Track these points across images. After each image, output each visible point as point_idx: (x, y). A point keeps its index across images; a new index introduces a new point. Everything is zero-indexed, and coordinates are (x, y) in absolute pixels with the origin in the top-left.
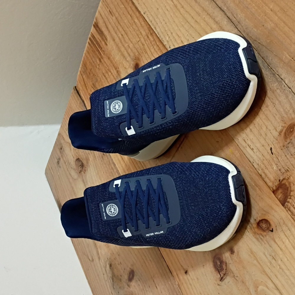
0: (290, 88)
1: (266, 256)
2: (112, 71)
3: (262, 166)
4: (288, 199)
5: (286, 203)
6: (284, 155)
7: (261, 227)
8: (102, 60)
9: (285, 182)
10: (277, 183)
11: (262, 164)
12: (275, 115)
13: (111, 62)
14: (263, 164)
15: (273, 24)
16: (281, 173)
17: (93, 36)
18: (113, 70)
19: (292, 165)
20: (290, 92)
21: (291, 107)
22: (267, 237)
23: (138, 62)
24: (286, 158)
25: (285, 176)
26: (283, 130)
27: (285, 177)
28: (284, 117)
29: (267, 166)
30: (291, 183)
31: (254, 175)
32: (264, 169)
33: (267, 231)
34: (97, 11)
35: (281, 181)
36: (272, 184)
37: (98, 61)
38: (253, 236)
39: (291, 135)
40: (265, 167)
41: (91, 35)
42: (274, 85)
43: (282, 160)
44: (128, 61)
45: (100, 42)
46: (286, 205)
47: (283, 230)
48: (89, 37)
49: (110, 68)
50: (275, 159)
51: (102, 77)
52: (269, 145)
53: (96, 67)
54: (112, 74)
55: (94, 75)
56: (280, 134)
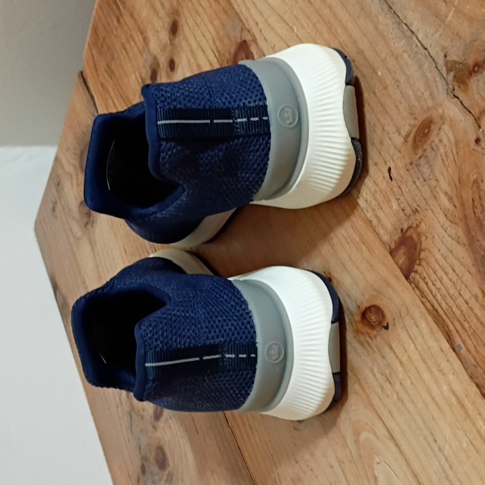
0: (426, 49)
1: (375, 375)
2: (136, 38)
3: (373, 203)
4: (416, 266)
5: (413, 274)
6: (411, 180)
7: (368, 321)
8: (121, 20)
9: (412, 234)
10: (397, 236)
11: (372, 201)
12: (398, 104)
13: (135, 21)
14: (376, 199)
16: (406, 215)
18: (138, 37)
19: (425, 199)
20: (426, 56)
22: (378, 338)
23: (177, 18)
24: (414, 186)
25: (413, 221)
26: (411, 132)
27: (412, 224)
28: (413, 106)
29: (382, 204)
30: (422, 236)
32: (376, 209)
33: (378, 328)
35: (404, 231)
36: (388, 238)
37: (115, 22)
38: (355, 337)
39: (426, 142)
40: (378, 204)
42: (398, 45)
43: (407, 190)
44: (160, 18)
46: (412, 277)
47: (405, 326)
49: (132, 33)
50: (395, 189)
51: (121, 50)
52: (386, 163)
53: (112, 32)
54: (135, 43)
55: (108, 48)
56: (406, 140)
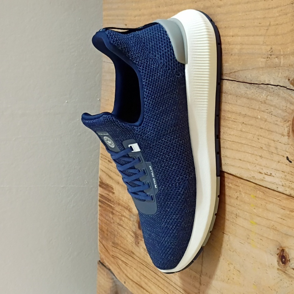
0: (278, 86)
2: (125, 214)
3: (288, 183)
8: (114, 212)
11: (286, 183)
12: (276, 122)
13: (121, 205)
14: (287, 180)
15: (239, 46)
17: (101, 196)
20: (279, 88)
21: (286, 101)
26: (289, 129)
28: (284, 116)
29: (292, 179)
31: (284, 201)
32: (290, 185)
34: (99, 170)
37: (111, 216)
40: (290, 182)
41: (100, 196)
45: (108, 196)
48: (98, 200)
49: (122, 213)
51: (118, 228)
52: (283, 156)
53: (111, 222)
54: (125, 217)
55: (111, 233)
56: (289, 135)
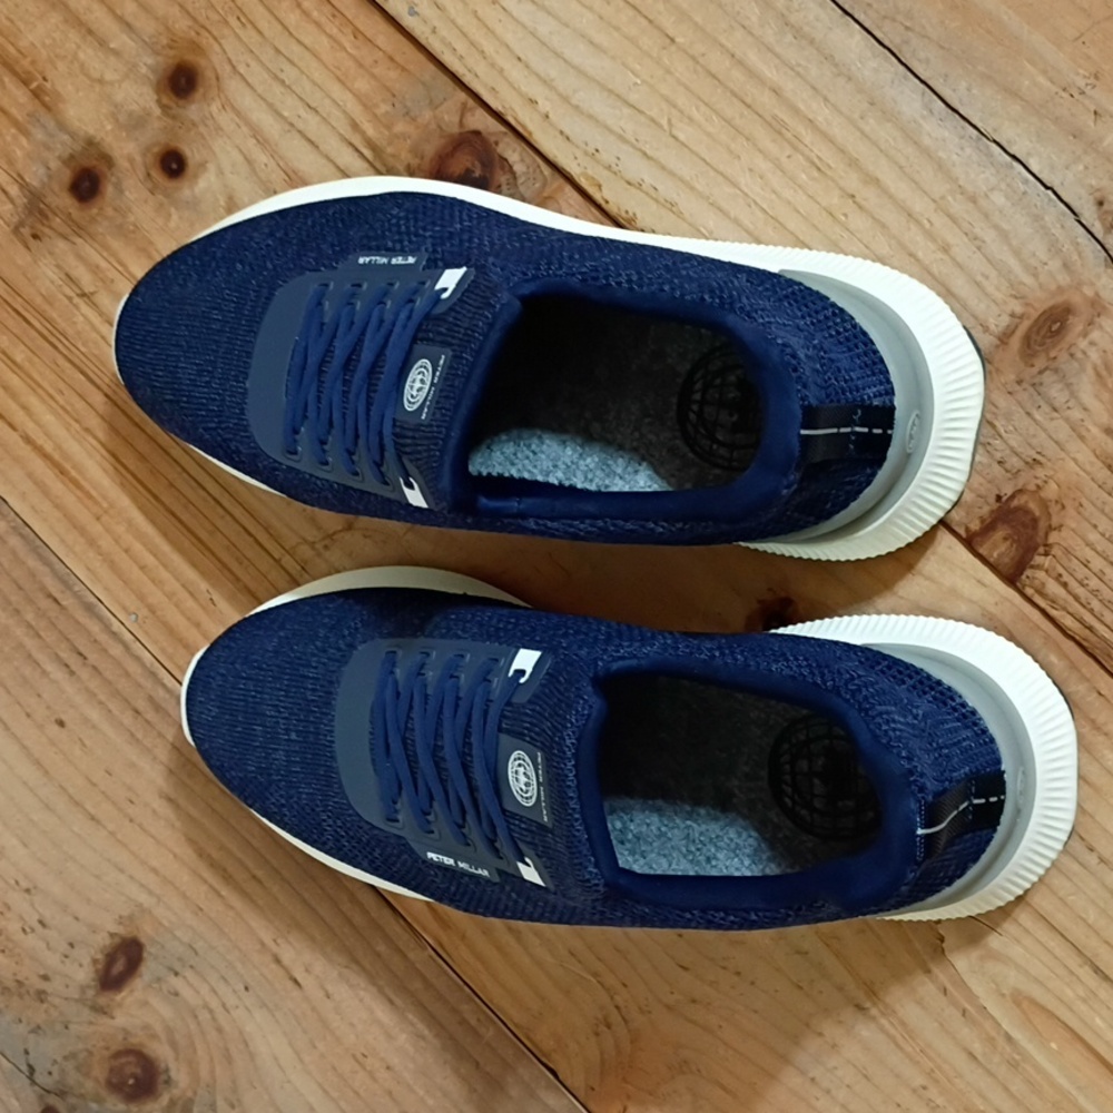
0: (1050, 188)
4: (1037, 558)
6: (1021, 410)
9: (1026, 502)
10: (986, 509)
16: (1007, 471)
19: (1056, 442)
20: (1050, 200)
21: (1053, 250)
24: (1028, 421)
25: (1026, 480)
26: (1017, 327)
27: (1024, 485)
28: (1021, 284)
30: (1052, 504)
35: (1004, 499)
36: (963, 513)
39: (1054, 346)
42: (977, 176)
43: (1010, 428)
46: (1028, 577)
56: (1005, 340)
